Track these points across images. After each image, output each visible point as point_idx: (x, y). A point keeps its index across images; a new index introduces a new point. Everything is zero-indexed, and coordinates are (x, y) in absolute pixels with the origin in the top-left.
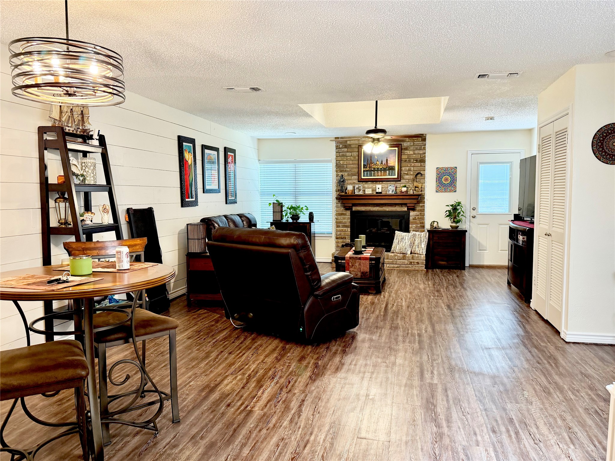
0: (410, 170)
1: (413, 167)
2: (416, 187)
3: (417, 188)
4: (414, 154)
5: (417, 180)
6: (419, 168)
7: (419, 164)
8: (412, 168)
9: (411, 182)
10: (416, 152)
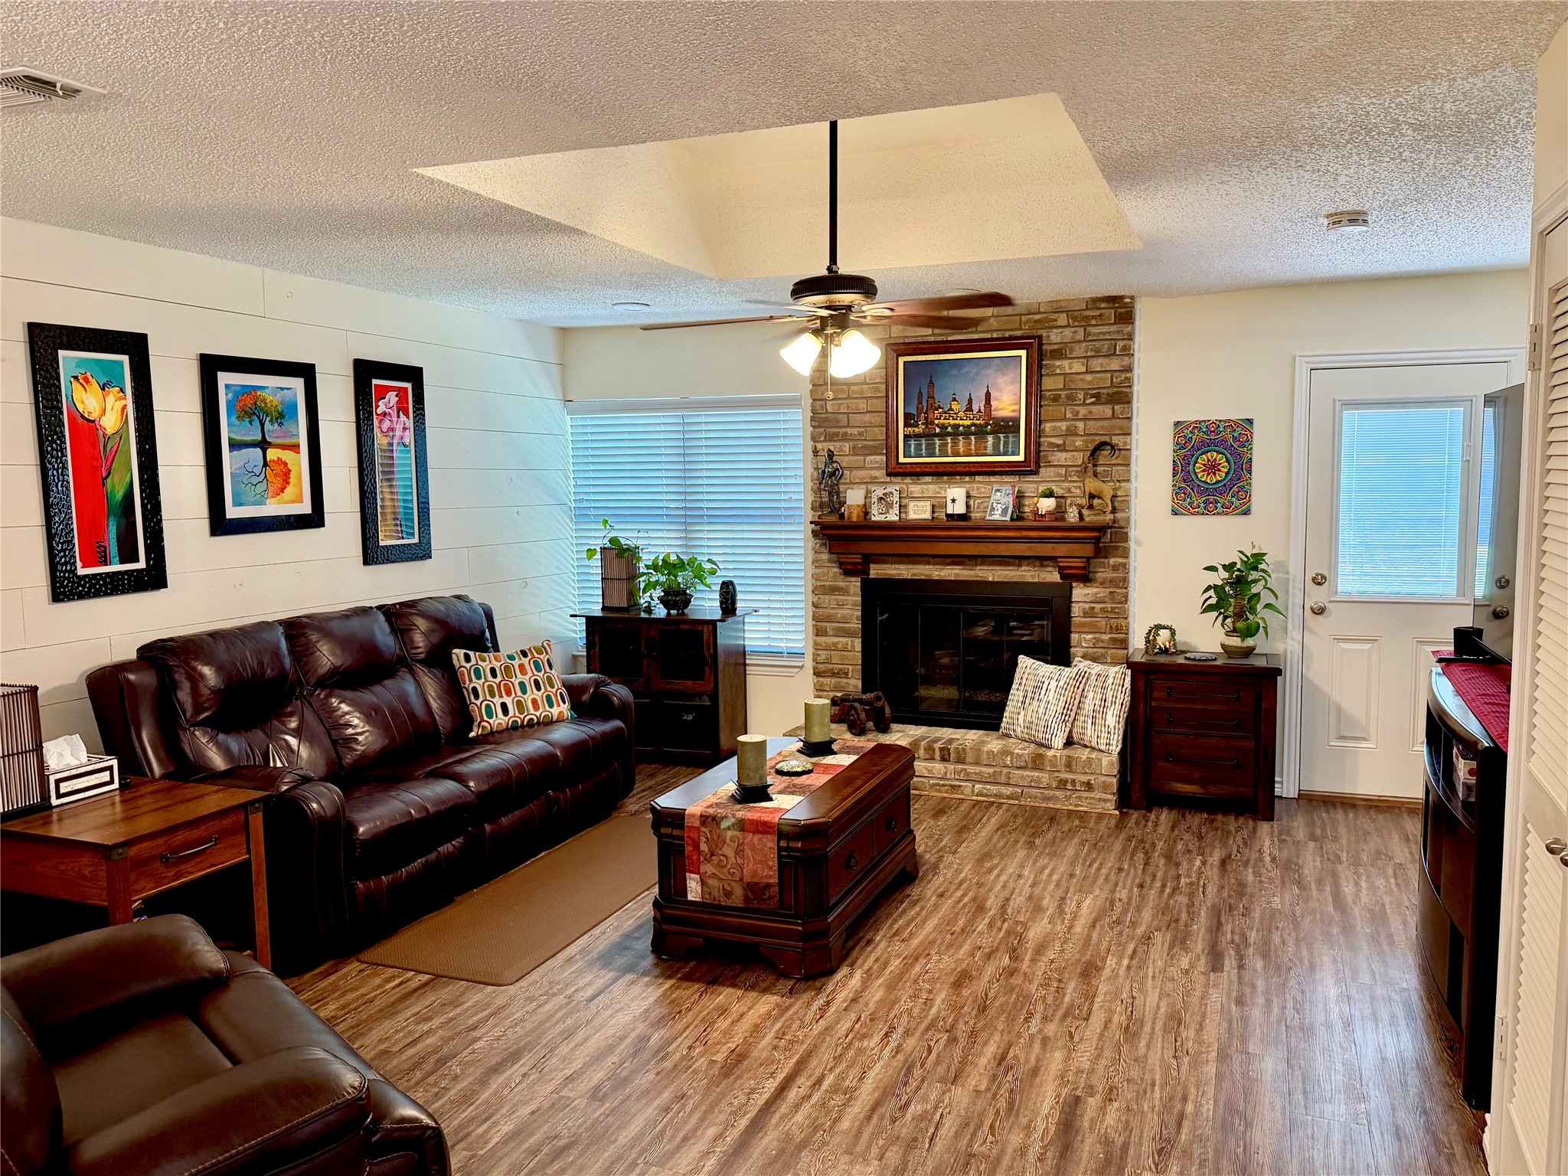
0: (1072, 432)
1: (1084, 419)
2: (1092, 496)
3: (1100, 501)
4: (1087, 372)
5: (1099, 469)
6: (1105, 423)
7: (1107, 410)
8: (1080, 425)
9: (1075, 478)
10: (1097, 364)
